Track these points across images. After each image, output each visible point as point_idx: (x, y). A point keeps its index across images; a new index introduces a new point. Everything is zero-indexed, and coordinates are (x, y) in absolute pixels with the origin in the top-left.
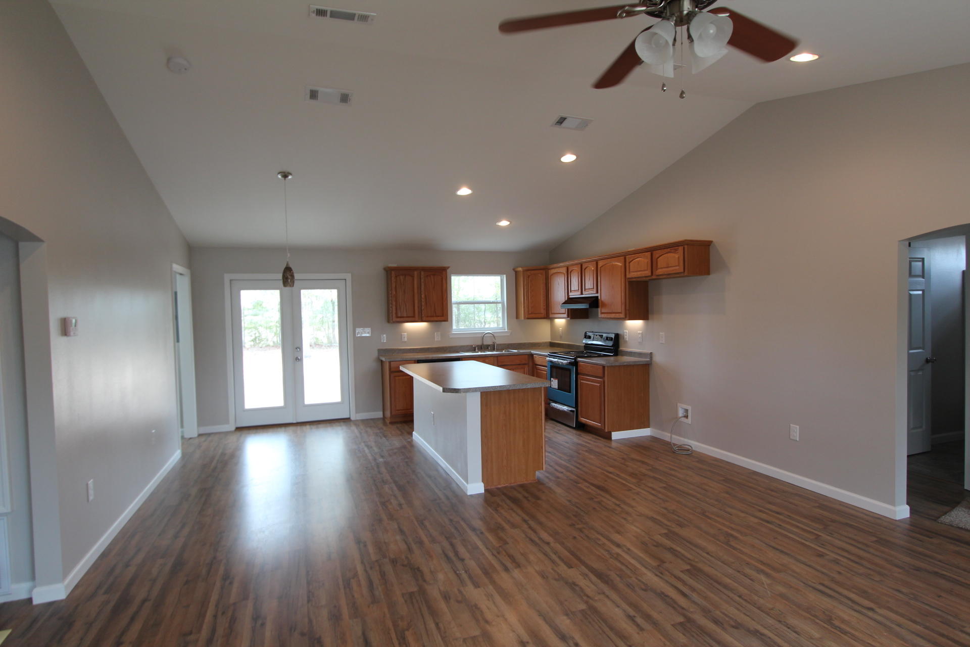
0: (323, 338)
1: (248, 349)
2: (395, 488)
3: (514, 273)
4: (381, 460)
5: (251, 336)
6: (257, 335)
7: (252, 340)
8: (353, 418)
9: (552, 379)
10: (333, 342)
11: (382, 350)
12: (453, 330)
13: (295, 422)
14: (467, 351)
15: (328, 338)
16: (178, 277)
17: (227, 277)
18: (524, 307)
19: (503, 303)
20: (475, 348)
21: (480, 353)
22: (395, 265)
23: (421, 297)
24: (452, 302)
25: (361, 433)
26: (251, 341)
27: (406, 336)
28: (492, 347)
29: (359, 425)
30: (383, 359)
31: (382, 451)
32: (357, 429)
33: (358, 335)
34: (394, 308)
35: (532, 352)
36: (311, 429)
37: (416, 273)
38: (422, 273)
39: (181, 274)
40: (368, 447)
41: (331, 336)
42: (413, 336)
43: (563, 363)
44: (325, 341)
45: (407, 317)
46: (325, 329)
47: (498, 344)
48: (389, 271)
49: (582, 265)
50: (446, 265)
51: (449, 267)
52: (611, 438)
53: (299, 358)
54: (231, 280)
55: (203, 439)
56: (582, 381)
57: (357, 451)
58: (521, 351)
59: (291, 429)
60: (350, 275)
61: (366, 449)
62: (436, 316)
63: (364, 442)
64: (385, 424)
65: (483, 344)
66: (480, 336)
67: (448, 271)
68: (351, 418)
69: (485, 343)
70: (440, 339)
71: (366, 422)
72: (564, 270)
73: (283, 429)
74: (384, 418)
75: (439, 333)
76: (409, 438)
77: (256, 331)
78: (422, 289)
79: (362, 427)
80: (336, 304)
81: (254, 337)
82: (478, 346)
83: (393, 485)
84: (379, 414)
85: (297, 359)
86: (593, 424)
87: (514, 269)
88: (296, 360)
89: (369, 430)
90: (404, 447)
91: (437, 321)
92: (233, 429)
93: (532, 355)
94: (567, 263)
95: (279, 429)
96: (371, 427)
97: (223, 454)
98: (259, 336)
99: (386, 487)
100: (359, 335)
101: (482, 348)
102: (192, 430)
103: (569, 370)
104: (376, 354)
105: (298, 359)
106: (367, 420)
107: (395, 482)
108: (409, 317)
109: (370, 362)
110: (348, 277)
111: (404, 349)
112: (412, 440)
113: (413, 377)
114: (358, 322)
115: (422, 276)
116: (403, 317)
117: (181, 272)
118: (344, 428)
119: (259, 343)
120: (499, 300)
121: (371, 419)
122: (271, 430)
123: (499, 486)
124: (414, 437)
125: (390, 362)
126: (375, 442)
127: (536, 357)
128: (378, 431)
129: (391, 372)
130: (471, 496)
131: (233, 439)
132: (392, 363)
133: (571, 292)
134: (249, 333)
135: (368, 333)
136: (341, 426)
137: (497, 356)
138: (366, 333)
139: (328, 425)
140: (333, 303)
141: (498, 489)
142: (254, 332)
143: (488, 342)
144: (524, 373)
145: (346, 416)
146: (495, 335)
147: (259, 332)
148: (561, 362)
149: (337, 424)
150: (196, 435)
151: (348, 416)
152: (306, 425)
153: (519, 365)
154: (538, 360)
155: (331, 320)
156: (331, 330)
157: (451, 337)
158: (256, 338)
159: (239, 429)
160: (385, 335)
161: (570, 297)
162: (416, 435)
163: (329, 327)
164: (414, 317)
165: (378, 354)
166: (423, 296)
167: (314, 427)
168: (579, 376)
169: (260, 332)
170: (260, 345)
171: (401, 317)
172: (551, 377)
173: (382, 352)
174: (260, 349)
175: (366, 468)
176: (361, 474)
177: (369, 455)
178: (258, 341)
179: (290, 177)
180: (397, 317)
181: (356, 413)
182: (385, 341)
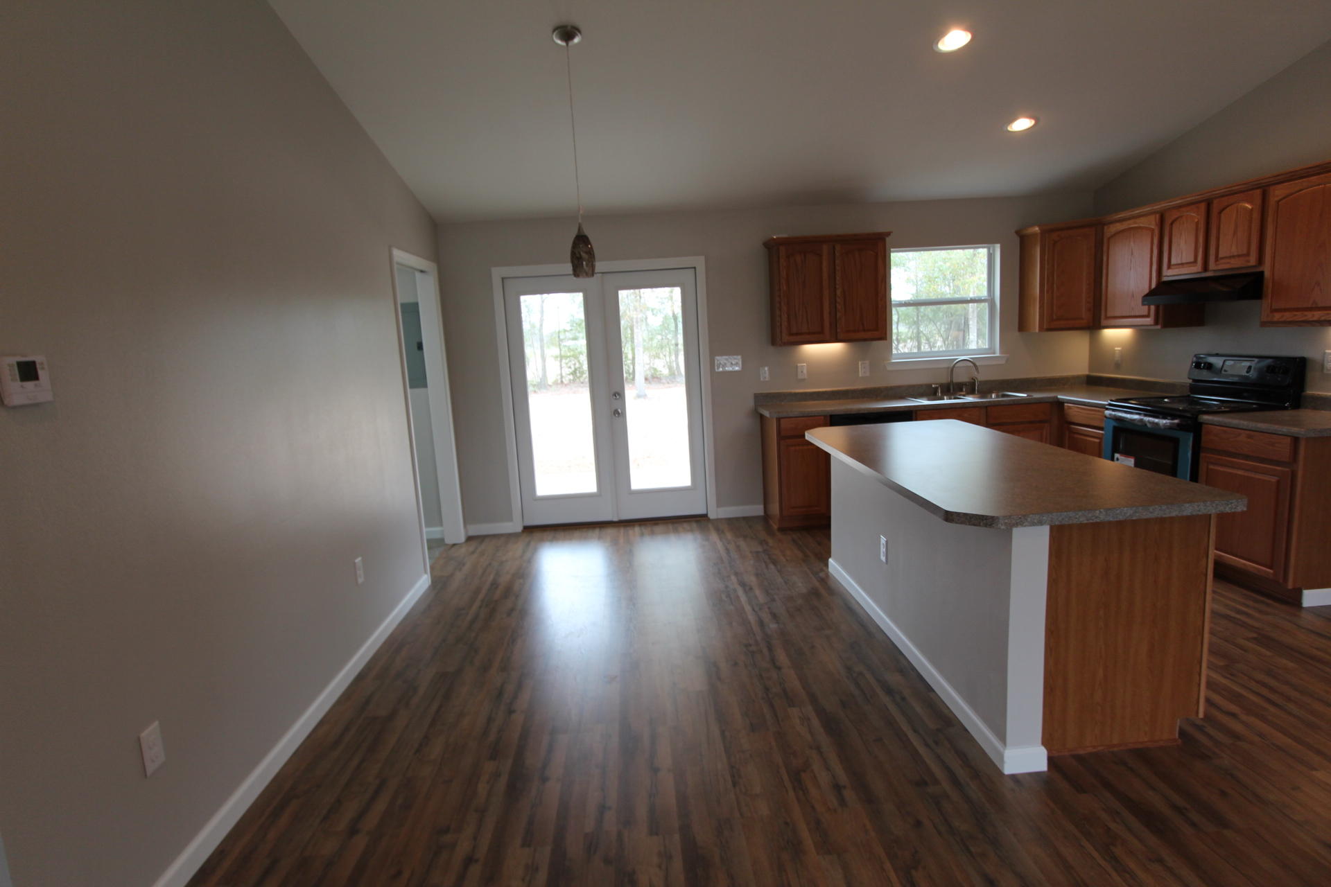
0: (661, 366)
1: (566, 385)
2: (816, 722)
3: (1017, 240)
4: (773, 626)
5: (570, 367)
6: (577, 365)
7: (572, 374)
8: (712, 516)
9: (1117, 455)
10: (676, 373)
11: (761, 395)
12: (893, 357)
13: (615, 519)
14: (921, 395)
15: (670, 368)
16: (418, 275)
17: (497, 273)
18: (1041, 307)
19: (991, 301)
20: (936, 389)
21: (946, 401)
22: (785, 236)
23: (836, 294)
24: (893, 303)
25: (727, 550)
26: (569, 375)
27: (805, 371)
28: (971, 388)
29: (723, 532)
30: (766, 413)
31: (773, 600)
32: (721, 539)
33: (718, 368)
34: (785, 317)
35: (1059, 397)
36: (642, 535)
37: (825, 249)
38: (838, 247)
39: (422, 271)
40: (747, 589)
41: (674, 365)
42: (820, 368)
43: (1157, 424)
44: (666, 372)
45: (809, 334)
46: (665, 356)
47: (980, 382)
48: (772, 247)
49: (1209, 204)
50: (881, 229)
51: (889, 234)
52: (1301, 604)
53: (620, 411)
54: (503, 279)
55: (473, 544)
56: (1211, 467)
57: (724, 597)
58: (1037, 395)
59: (611, 531)
60: (702, 258)
61: (740, 592)
62: (864, 330)
63: (736, 574)
64: (768, 528)
65: (952, 381)
66: (945, 365)
67: (888, 240)
68: (709, 515)
69: (956, 380)
70: (868, 374)
71: (734, 525)
72: (1151, 222)
73: (597, 531)
74: (766, 518)
75: (867, 362)
76: (822, 570)
77: (576, 361)
78: (838, 278)
79: (729, 536)
80: (680, 319)
81: (573, 369)
82: (942, 385)
83: (809, 710)
84: (758, 510)
85: (616, 412)
86: (1244, 564)
87: (1017, 233)
88: (614, 414)
89: (742, 543)
90: (815, 593)
91: (865, 340)
92: (519, 529)
93: (1060, 404)
94: (1164, 205)
95: (590, 533)
96: (745, 537)
97: (495, 585)
98: (579, 368)
99: (794, 712)
100: (721, 369)
101: (951, 389)
102: (455, 530)
103: (1176, 442)
104: (750, 403)
105: (618, 414)
106: (737, 519)
107: (813, 699)
108: (814, 333)
109: (740, 418)
110: (700, 262)
111: (802, 394)
112: (828, 575)
113: (830, 455)
114: (719, 345)
115: (837, 254)
116: (801, 334)
117: (422, 268)
118: (698, 536)
119: (581, 377)
120: (984, 293)
121: (744, 518)
122: (577, 533)
123: (1081, 752)
124: (831, 570)
125: (779, 420)
126: (757, 575)
127: (1069, 408)
128: (760, 549)
129: (781, 437)
130: (1014, 778)
131: (517, 548)
132: (782, 421)
133: (1169, 266)
134: (567, 364)
135: (737, 364)
136: (691, 531)
137: (986, 407)
138: (731, 364)
139: (670, 527)
140: (675, 318)
141: (1079, 758)
142: (573, 362)
143: (961, 377)
144: (1041, 441)
145: (700, 510)
146: (978, 364)
147: (579, 361)
148: (1153, 423)
149: (686, 525)
150: (463, 539)
151: (704, 512)
152: (634, 526)
153: (1031, 422)
154: (1074, 414)
155: (673, 342)
156: (673, 357)
157: (889, 368)
158: (576, 369)
159: (529, 530)
160: (766, 369)
161: (1165, 279)
162: (834, 566)
163: (670, 353)
164: (822, 332)
165: (755, 402)
166: (839, 292)
167: (646, 530)
168: (1202, 455)
169: (581, 361)
170: (582, 380)
171: (797, 334)
172: (1115, 449)
173: (763, 399)
174: (582, 385)
175: (747, 646)
176: (736, 664)
177: (748, 608)
178: (578, 375)
179: (576, 40)
180: (791, 334)
181: (718, 506)
182: (767, 379)
